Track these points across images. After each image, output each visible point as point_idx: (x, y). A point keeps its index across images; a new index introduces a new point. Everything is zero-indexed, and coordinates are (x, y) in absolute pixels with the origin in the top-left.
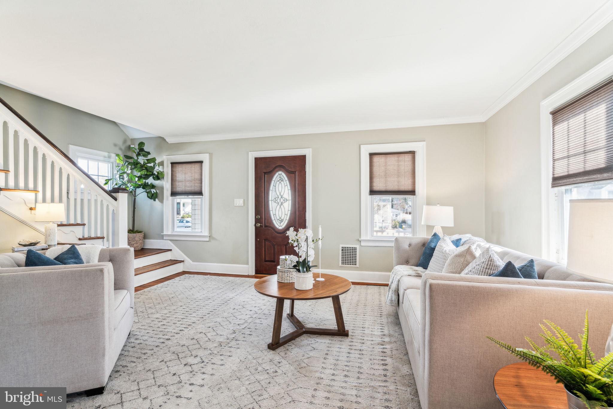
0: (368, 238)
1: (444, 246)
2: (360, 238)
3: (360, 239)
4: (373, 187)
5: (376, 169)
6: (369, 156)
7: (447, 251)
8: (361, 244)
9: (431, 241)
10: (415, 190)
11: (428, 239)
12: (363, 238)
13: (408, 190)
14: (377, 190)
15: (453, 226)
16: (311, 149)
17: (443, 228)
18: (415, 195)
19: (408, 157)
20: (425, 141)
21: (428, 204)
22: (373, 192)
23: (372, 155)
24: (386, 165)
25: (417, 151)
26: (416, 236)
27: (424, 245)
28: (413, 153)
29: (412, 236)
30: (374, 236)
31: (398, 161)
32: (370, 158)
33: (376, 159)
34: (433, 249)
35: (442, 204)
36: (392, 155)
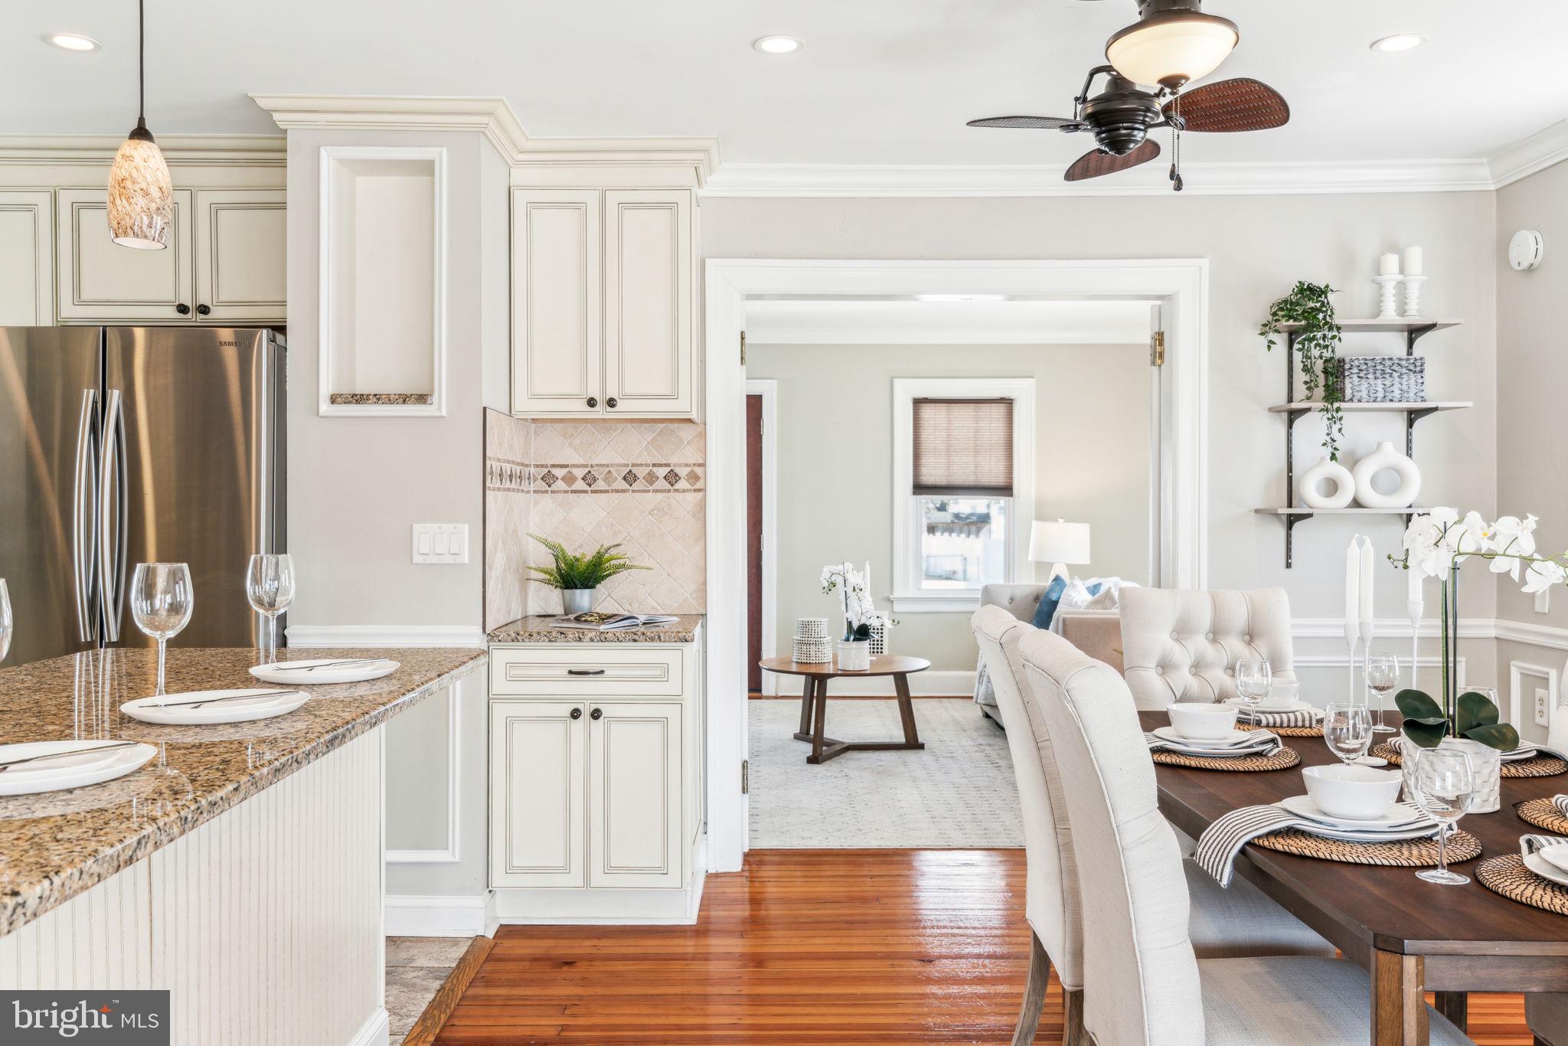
0: (910, 595)
1: (1073, 594)
2: (892, 594)
3: (891, 596)
4: (920, 476)
5: (926, 435)
6: (911, 404)
7: (1079, 603)
8: (893, 607)
9: (1051, 590)
10: (1012, 486)
11: (1044, 588)
12: (898, 593)
13: (996, 484)
14: (930, 483)
15: (1089, 563)
16: (775, 382)
17: (1069, 566)
18: (1011, 495)
19: (999, 410)
20: (1033, 377)
21: (1041, 517)
22: (919, 488)
23: (918, 402)
24: (948, 429)
25: (1018, 399)
26: (1014, 582)
27: (1037, 598)
28: (1008, 402)
29: (1005, 582)
30: (923, 590)
31: (977, 420)
32: (914, 409)
33: (927, 411)
34: (1055, 604)
35: (1069, 519)
36: (963, 405)
